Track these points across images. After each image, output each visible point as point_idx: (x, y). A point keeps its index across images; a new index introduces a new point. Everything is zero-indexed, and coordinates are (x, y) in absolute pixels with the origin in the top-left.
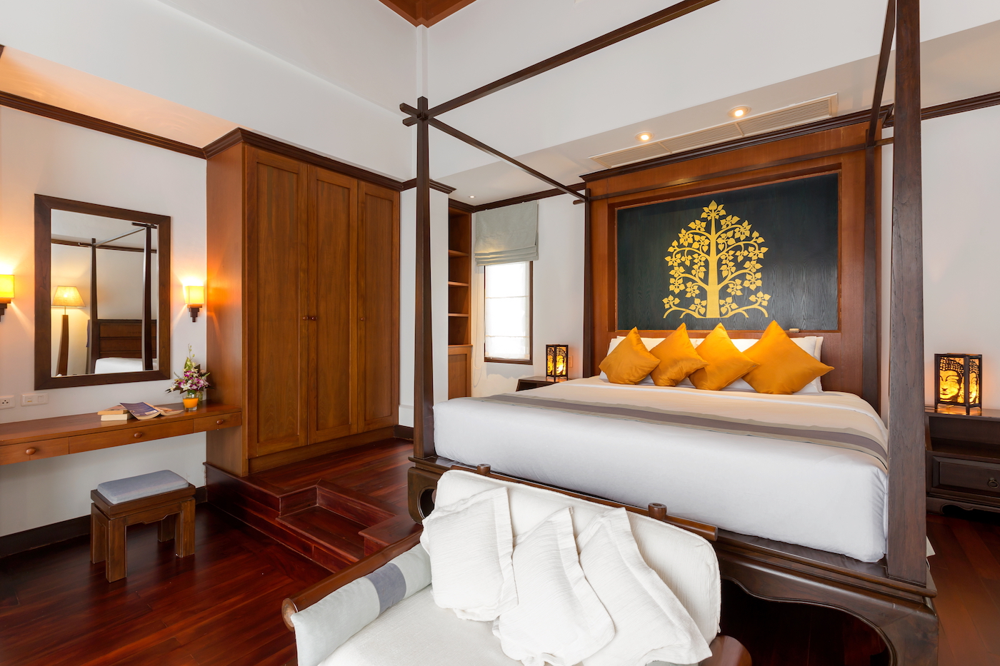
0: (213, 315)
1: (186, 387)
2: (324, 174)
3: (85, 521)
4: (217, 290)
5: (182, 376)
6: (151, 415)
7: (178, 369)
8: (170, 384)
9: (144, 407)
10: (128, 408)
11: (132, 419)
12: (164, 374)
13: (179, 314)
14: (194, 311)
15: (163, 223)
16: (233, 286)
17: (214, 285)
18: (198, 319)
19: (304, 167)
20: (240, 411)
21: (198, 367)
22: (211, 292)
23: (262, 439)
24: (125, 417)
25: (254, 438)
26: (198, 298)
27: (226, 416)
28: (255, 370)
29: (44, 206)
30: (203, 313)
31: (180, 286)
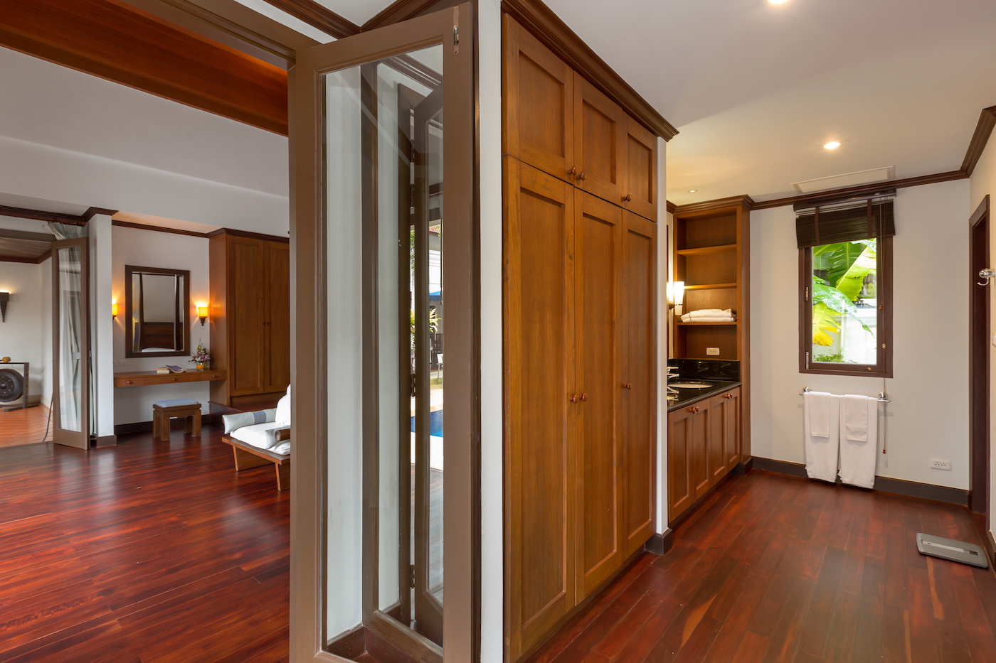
0: (213, 322)
1: (198, 359)
2: (273, 244)
3: (150, 423)
4: (215, 309)
5: (196, 354)
6: (181, 371)
7: (194, 350)
8: (190, 358)
9: (177, 368)
10: (170, 368)
11: (171, 372)
12: (187, 353)
13: (195, 322)
14: (203, 320)
15: (186, 274)
16: (221, 306)
17: (213, 306)
18: (205, 324)
19: (261, 242)
20: (225, 372)
21: (204, 350)
22: (212, 309)
23: (238, 387)
24: (168, 372)
25: (234, 386)
26: (205, 313)
27: (218, 374)
28: (233, 351)
29: (130, 270)
30: (208, 321)
31: (195, 307)
